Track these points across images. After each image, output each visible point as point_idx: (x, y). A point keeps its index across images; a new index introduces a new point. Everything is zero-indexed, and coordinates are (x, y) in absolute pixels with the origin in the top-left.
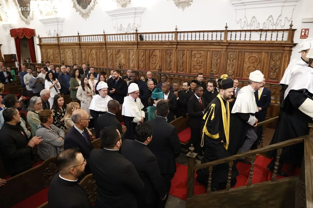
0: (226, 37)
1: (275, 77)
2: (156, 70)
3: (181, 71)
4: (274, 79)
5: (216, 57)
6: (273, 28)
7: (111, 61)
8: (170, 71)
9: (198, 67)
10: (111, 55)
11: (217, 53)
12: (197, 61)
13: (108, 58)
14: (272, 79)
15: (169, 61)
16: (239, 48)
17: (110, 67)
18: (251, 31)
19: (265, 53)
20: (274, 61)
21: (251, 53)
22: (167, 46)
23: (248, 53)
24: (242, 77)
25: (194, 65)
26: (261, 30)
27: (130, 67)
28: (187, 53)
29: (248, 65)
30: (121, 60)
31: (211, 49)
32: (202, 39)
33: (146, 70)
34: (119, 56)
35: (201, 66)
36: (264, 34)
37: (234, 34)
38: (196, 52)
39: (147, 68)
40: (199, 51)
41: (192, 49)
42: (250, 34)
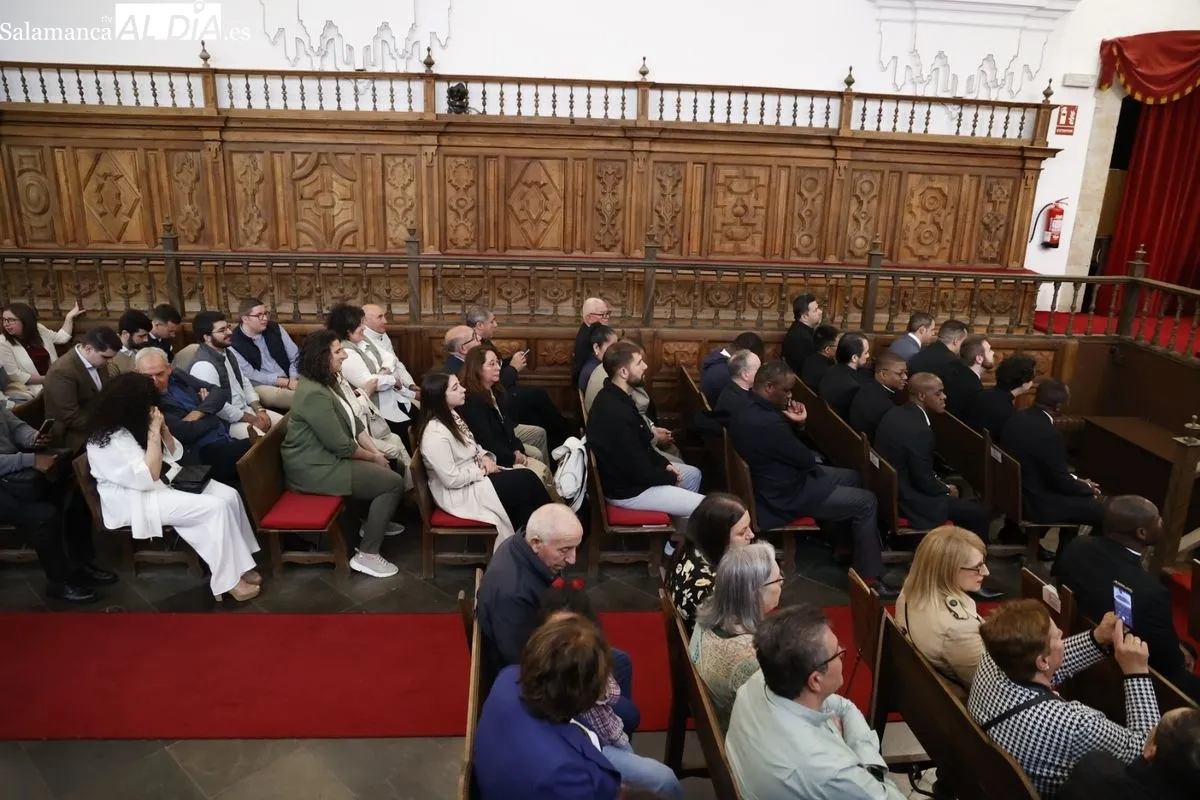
0: (845, 116)
1: (994, 255)
2: (542, 249)
3: (666, 248)
4: (993, 260)
5: (810, 191)
6: (990, 95)
7: (259, 216)
8: (615, 253)
9: (739, 231)
10: (260, 181)
11: (815, 175)
12: (736, 206)
13: (234, 197)
14: (985, 260)
15: (609, 207)
16: (892, 159)
17: (256, 248)
18: (930, 101)
19: (971, 176)
20: (994, 202)
21: (925, 177)
22: (602, 145)
23: (920, 176)
24: (898, 259)
25: (724, 224)
26: (961, 102)
27: (389, 243)
28: (695, 177)
29: (919, 218)
30: (333, 206)
31: (792, 160)
32: (753, 119)
33: (489, 252)
34: (317, 186)
35: (753, 225)
36: (969, 113)
37: (873, 107)
38: (733, 172)
39: (492, 244)
40: (747, 169)
41: (718, 159)
42: (928, 113)
